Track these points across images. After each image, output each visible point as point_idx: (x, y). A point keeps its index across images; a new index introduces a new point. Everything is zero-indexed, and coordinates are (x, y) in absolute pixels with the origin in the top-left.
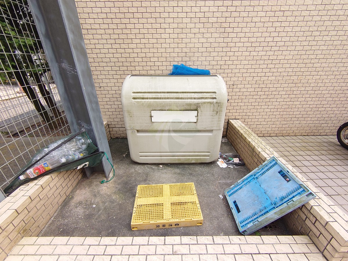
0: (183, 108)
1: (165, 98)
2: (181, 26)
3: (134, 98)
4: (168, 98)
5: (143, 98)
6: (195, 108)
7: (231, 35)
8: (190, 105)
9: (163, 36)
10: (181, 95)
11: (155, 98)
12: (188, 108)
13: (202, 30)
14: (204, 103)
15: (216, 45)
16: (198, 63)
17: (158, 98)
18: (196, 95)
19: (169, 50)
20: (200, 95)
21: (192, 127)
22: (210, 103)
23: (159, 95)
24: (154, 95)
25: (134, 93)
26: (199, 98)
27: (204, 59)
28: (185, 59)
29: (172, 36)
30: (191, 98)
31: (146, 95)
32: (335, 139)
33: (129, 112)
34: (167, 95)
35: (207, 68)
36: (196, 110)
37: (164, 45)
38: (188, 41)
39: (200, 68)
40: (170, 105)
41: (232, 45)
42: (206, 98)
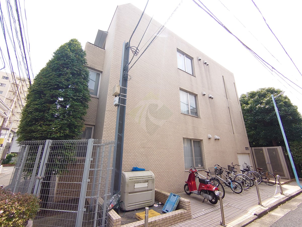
0: (144, 182)
1: (139, 179)
2: (135, 155)
3: (130, 179)
4: (140, 179)
5: (132, 179)
6: (147, 181)
7: (149, 158)
8: (146, 180)
9: (130, 158)
10: (143, 177)
11: (136, 179)
12: (145, 181)
13: (141, 156)
14: (150, 179)
15: (145, 160)
16: (140, 166)
17: (137, 179)
18: (147, 177)
19: (131, 162)
20: (148, 177)
21: (146, 189)
22: (151, 179)
23: (137, 178)
24: (135, 178)
25: (130, 177)
26: (148, 178)
27: (142, 165)
28: (136, 165)
29: (132, 158)
30: (146, 178)
31: (133, 178)
32: (185, 193)
33: (128, 185)
34: (139, 178)
35: (143, 168)
36: (148, 182)
37: (130, 161)
38: (137, 159)
39: (141, 168)
40: (140, 181)
41: (150, 160)
42: (150, 178)
